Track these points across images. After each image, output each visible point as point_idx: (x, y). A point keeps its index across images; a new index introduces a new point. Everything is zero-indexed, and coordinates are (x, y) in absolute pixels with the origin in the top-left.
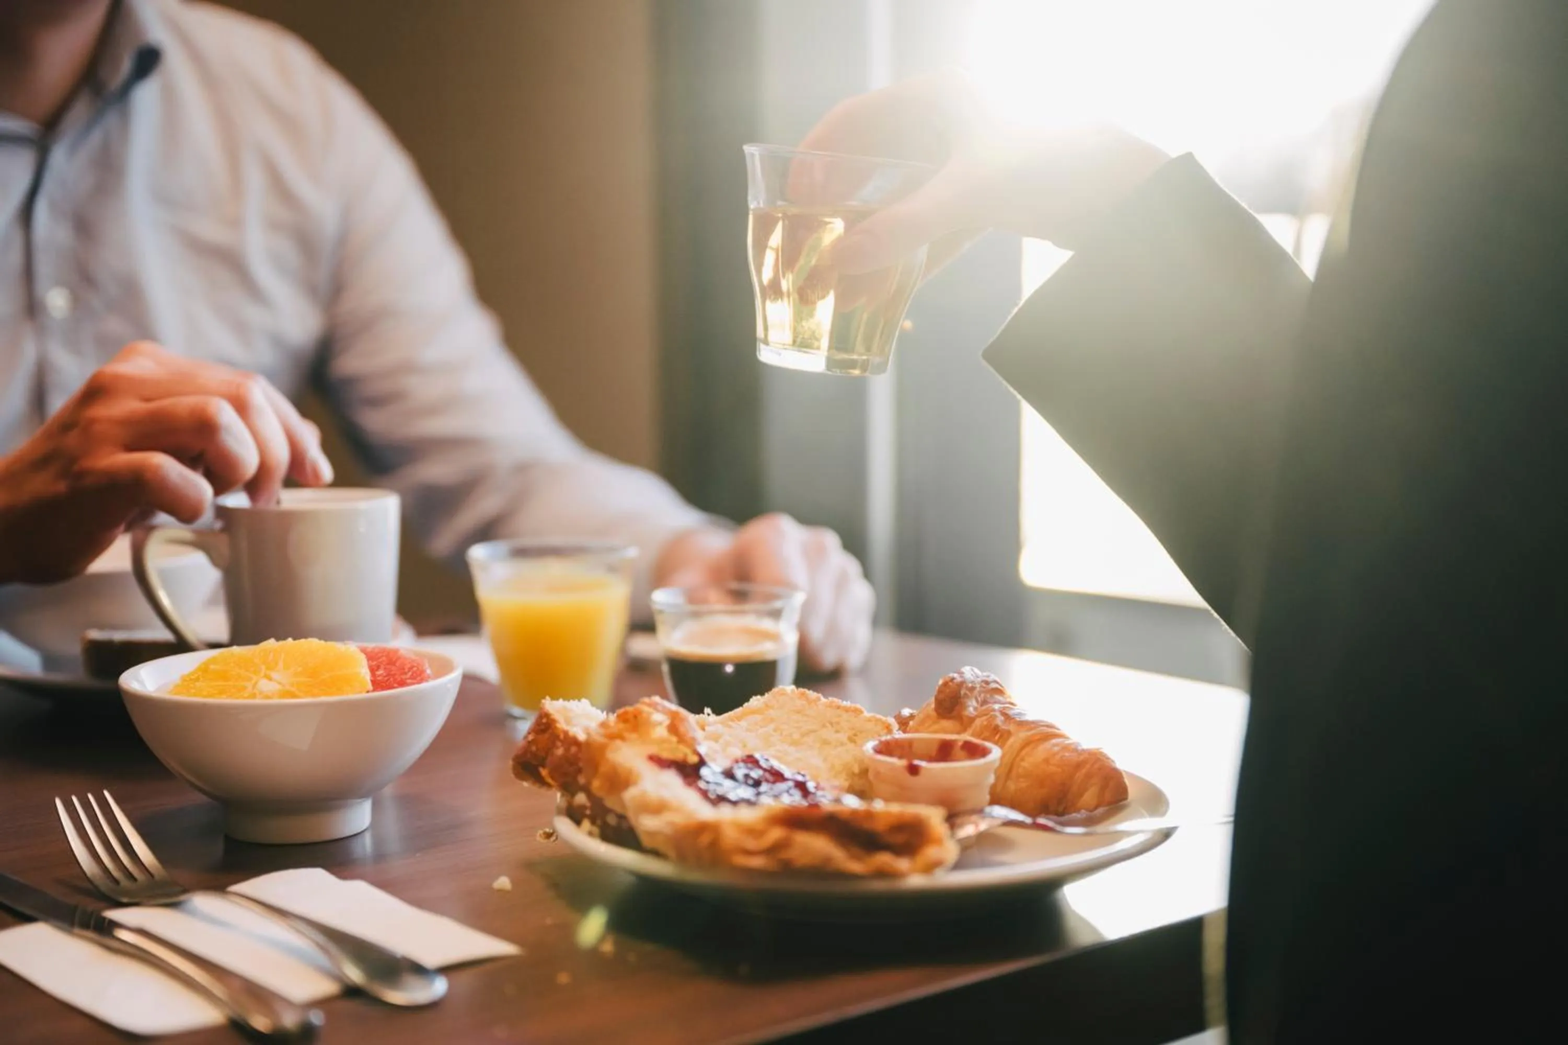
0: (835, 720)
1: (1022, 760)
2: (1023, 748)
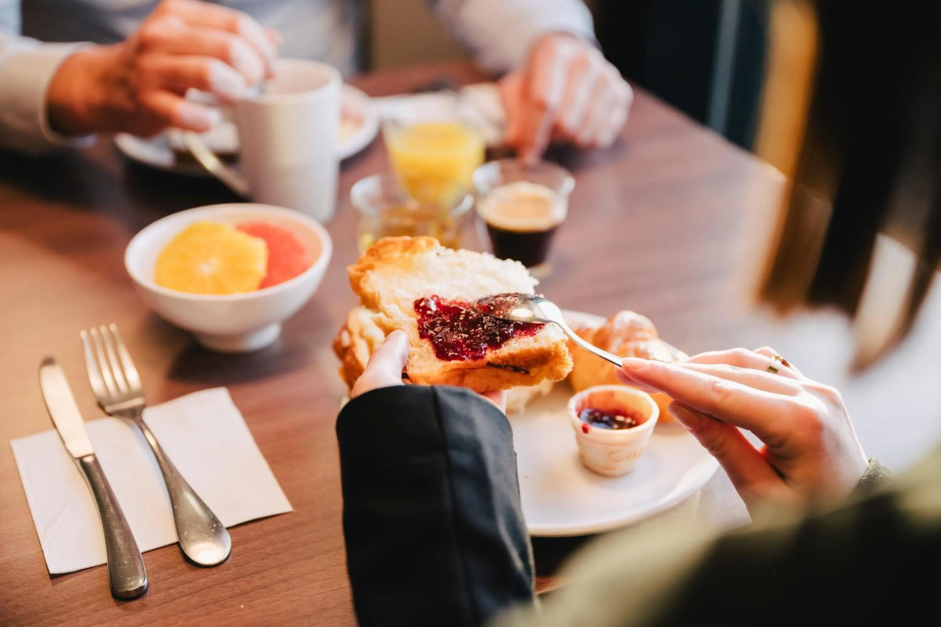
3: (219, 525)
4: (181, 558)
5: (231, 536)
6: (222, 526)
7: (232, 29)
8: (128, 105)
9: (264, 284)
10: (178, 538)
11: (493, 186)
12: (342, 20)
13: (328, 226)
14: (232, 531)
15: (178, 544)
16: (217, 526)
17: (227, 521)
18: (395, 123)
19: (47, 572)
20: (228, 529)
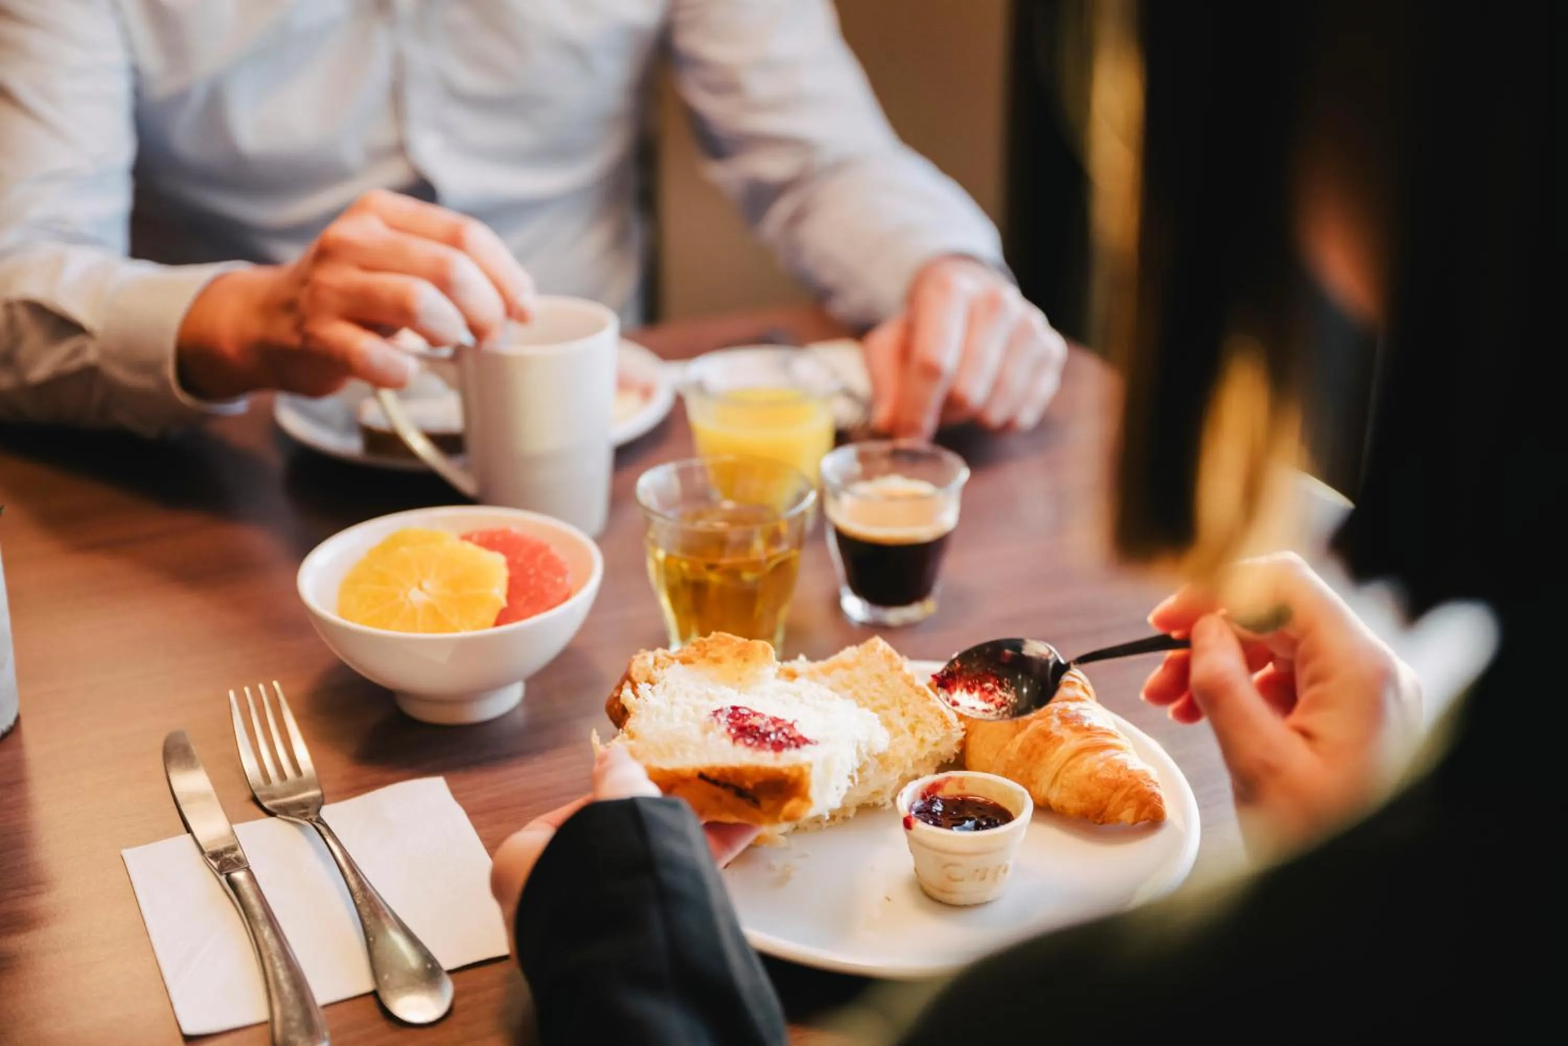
0: (905, 699)
1: (1068, 771)
2: (1071, 758)
3: (436, 965)
4: (377, 1013)
5: (455, 983)
6: (440, 968)
7: (455, 241)
8: (295, 341)
9: (503, 618)
10: (374, 983)
11: (848, 481)
12: (620, 240)
13: (600, 540)
14: (456, 975)
15: (375, 994)
16: (433, 966)
17: (448, 962)
18: (700, 387)
19: (177, 1032)
20: (450, 972)
